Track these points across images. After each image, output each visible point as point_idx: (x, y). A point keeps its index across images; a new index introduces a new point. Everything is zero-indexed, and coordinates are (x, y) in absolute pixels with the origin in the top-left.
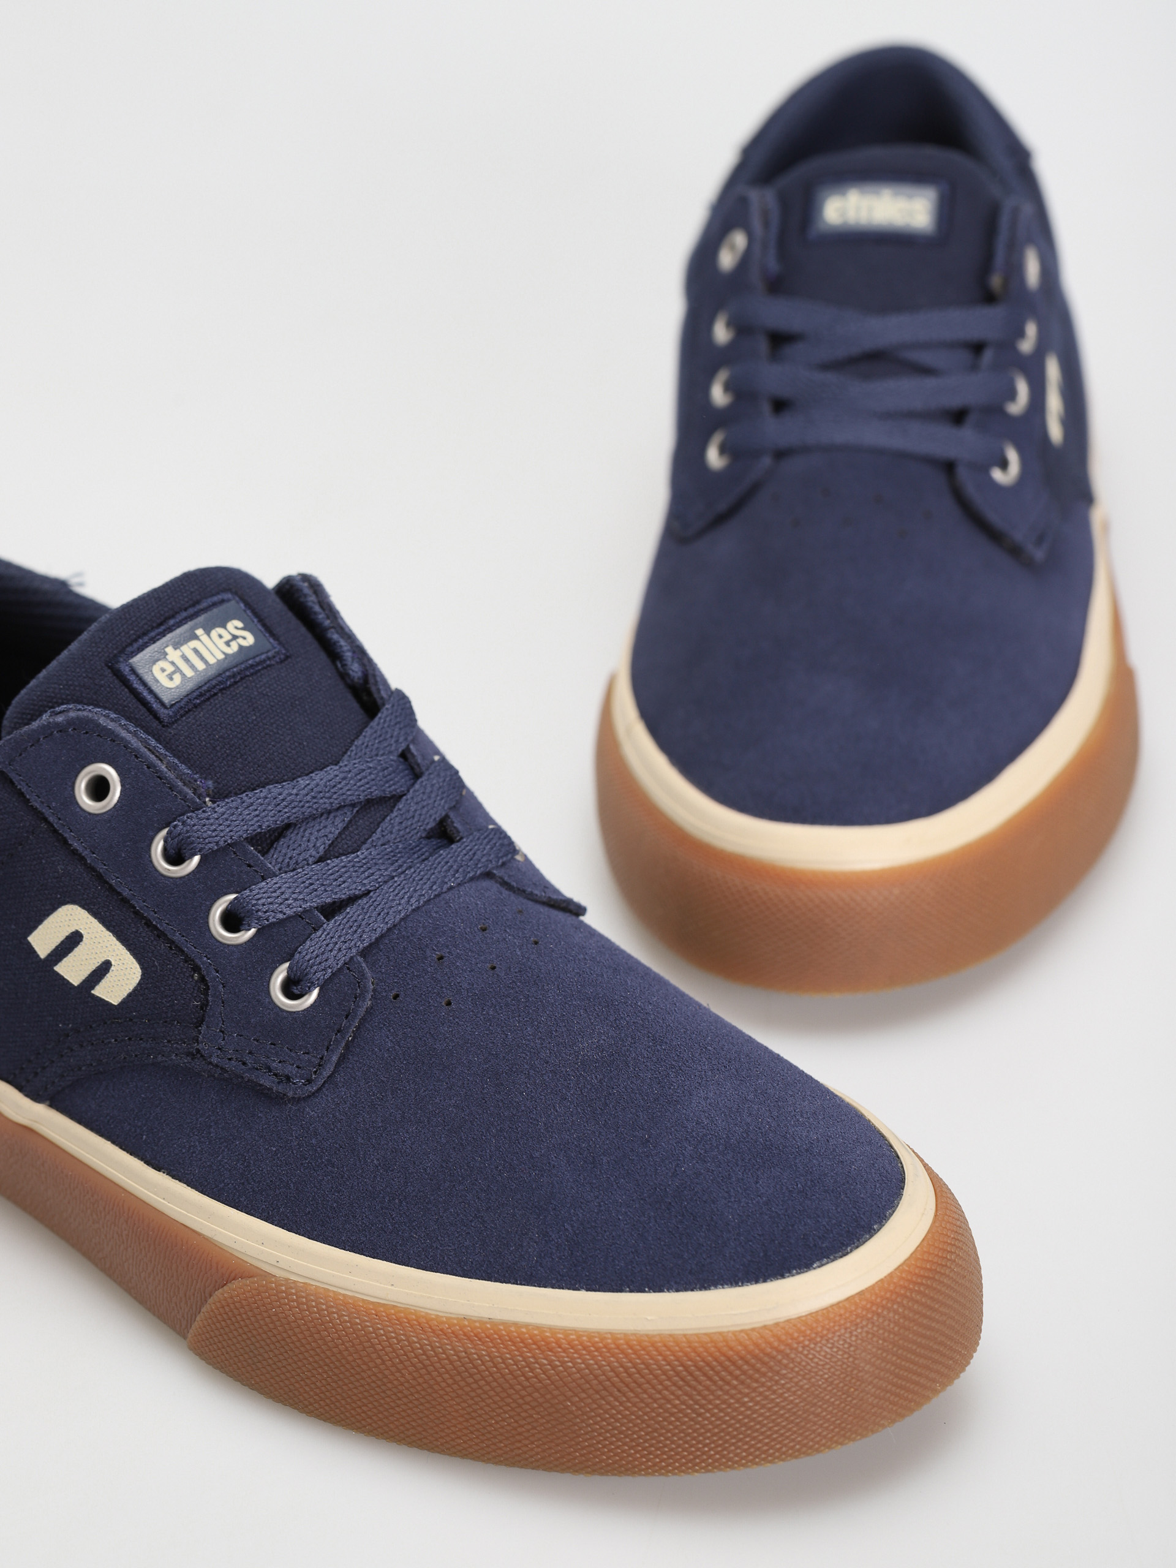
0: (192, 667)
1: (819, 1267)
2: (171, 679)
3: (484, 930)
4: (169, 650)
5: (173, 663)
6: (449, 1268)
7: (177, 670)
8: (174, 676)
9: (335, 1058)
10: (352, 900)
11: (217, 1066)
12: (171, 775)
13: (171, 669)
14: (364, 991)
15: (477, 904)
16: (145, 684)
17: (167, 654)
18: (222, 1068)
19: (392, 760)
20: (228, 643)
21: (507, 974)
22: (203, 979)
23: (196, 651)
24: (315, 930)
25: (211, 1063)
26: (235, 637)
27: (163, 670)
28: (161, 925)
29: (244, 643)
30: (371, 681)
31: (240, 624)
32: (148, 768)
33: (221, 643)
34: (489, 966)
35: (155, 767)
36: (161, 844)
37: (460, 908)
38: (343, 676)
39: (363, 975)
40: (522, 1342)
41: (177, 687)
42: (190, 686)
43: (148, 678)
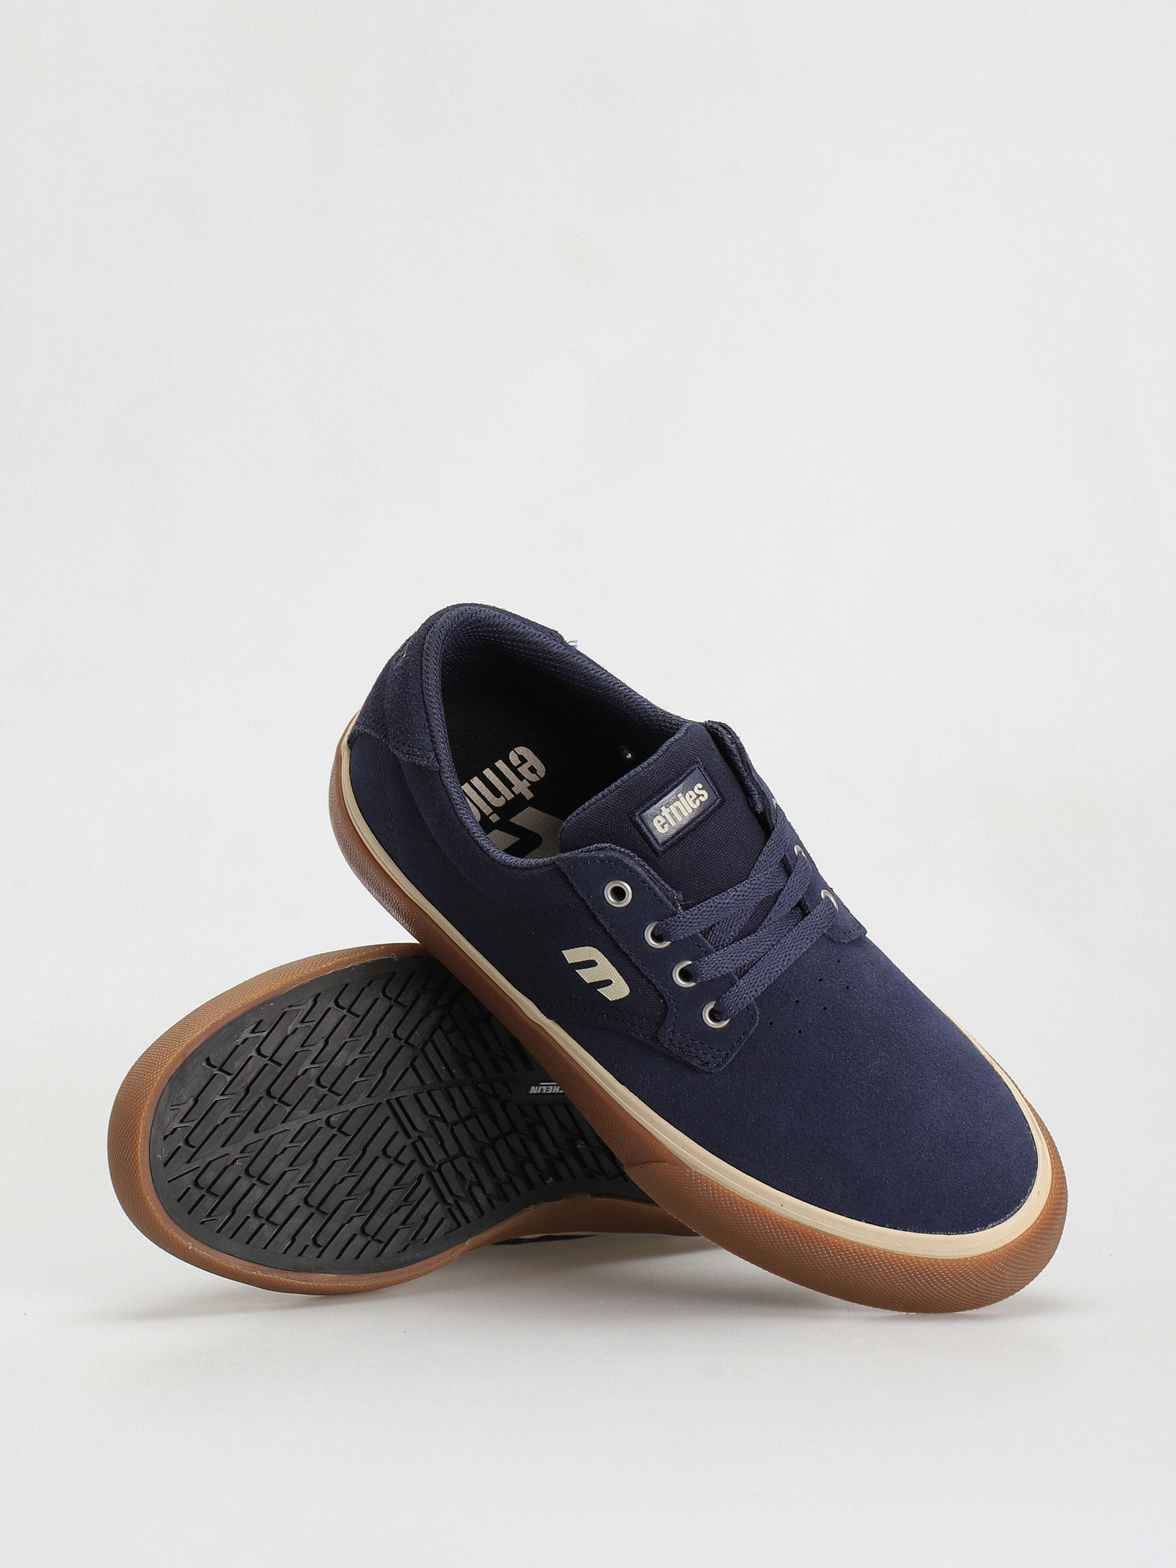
0: (675, 820)
1: (992, 1227)
2: (663, 827)
3: (820, 980)
4: (663, 808)
5: (664, 817)
6: (789, 1191)
7: (667, 822)
8: (665, 826)
9: (734, 1055)
10: (753, 964)
11: (667, 1049)
12: (660, 894)
13: (663, 821)
14: (755, 1021)
15: (817, 962)
16: (649, 830)
17: (662, 811)
18: (670, 1051)
19: (777, 868)
20: (694, 801)
21: (832, 1013)
22: (664, 1002)
23: (677, 808)
24: (732, 986)
25: (663, 1046)
26: (698, 796)
27: (659, 822)
28: (645, 972)
29: (702, 799)
30: (768, 813)
31: (700, 786)
32: (649, 889)
33: (690, 801)
34: (823, 1007)
35: (653, 890)
36: (651, 929)
37: (808, 967)
38: (752, 808)
39: (755, 1012)
40: (828, 1243)
41: (667, 833)
42: (674, 831)
43: (651, 826)
